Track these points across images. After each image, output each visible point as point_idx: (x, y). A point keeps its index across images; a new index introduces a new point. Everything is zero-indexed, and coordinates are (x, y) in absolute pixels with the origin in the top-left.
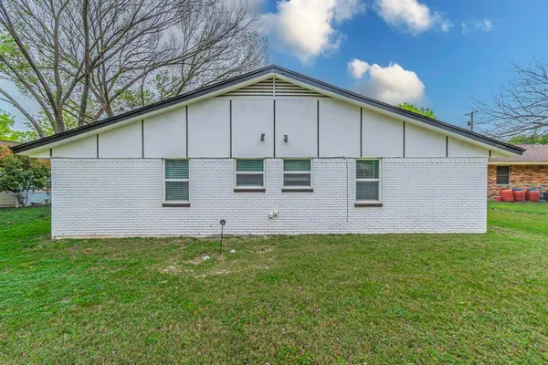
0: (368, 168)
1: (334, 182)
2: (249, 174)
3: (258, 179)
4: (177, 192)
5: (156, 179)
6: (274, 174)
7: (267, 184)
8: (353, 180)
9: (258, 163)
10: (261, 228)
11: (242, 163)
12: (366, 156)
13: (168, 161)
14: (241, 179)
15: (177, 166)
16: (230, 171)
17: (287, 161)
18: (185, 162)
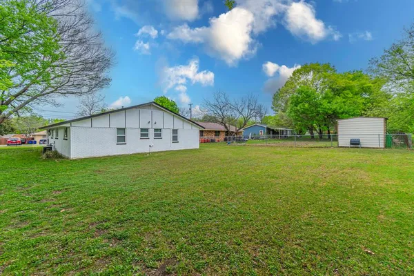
0: (175, 131)
1: (167, 135)
2: (144, 133)
3: (147, 135)
4: (121, 139)
5: (114, 135)
6: (151, 133)
7: (149, 136)
8: (172, 135)
9: (147, 130)
10: (147, 150)
11: (142, 130)
12: (175, 128)
13: (118, 129)
14: (142, 135)
15: (121, 130)
16: (139, 132)
17: (155, 130)
18: (124, 129)
